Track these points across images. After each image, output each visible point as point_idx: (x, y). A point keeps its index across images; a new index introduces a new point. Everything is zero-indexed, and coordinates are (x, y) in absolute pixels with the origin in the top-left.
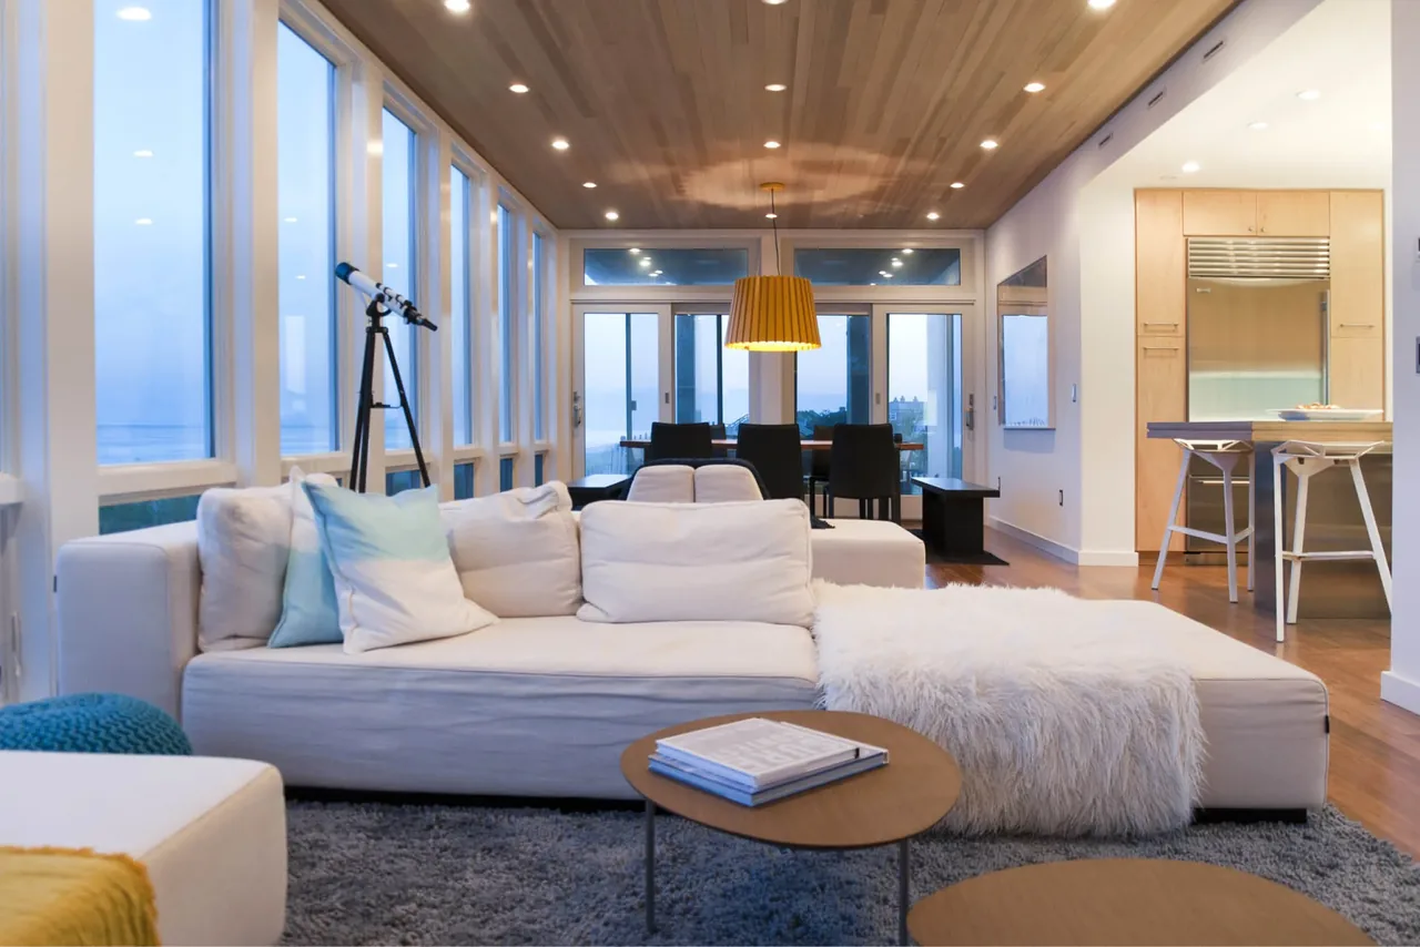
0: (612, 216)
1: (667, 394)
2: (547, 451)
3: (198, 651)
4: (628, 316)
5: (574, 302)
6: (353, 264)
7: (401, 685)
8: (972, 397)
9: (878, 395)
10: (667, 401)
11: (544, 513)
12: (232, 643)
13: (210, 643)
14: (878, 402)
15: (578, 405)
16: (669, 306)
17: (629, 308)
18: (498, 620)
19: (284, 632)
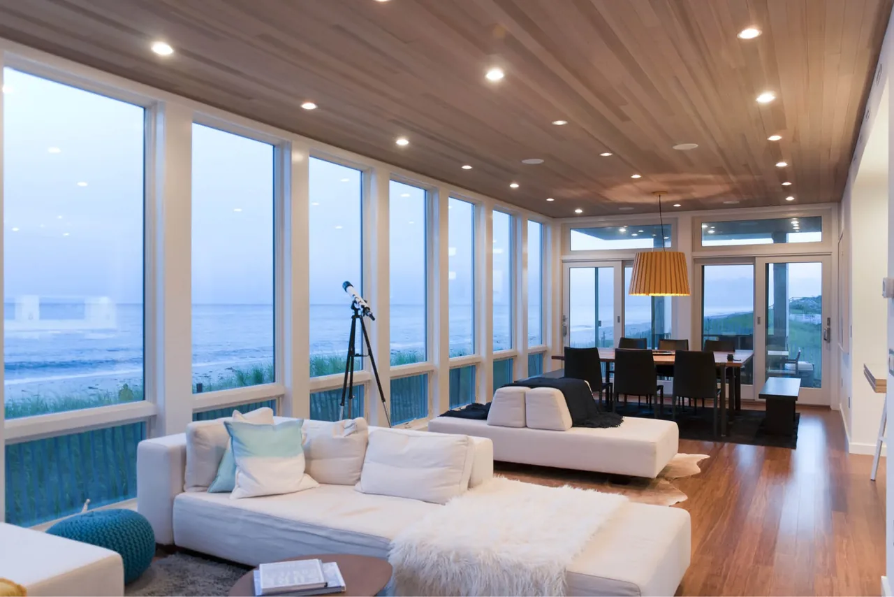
0: (579, 211)
1: (619, 317)
2: (546, 351)
3: (183, 491)
4: (597, 269)
5: (563, 262)
6: (351, 283)
7: (241, 517)
8: (829, 319)
9: (759, 318)
10: (619, 321)
11: (350, 434)
12: (195, 488)
13: (188, 488)
14: (759, 323)
15: (566, 323)
16: (620, 263)
17: (597, 264)
18: (318, 485)
19: (215, 486)
